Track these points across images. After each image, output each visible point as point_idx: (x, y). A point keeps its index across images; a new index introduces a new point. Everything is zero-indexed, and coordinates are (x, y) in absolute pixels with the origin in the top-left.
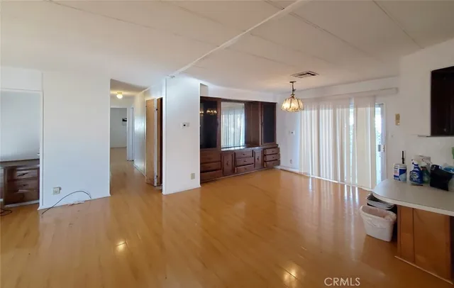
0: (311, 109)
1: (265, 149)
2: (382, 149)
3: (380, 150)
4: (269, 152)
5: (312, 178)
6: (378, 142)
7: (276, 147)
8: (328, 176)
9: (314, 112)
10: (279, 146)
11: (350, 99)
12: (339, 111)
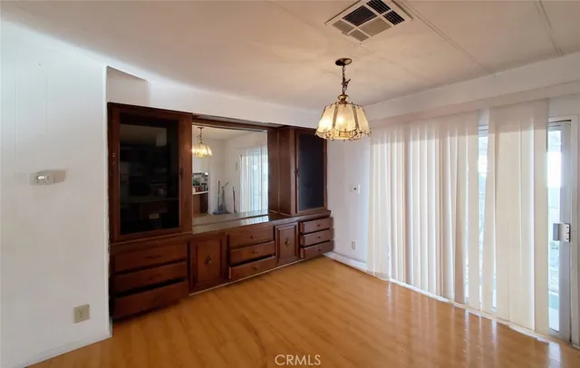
0: (392, 141)
1: (302, 222)
2: (565, 235)
3: (558, 237)
4: (309, 227)
5: (394, 284)
6: (554, 216)
7: (327, 216)
8: (426, 284)
9: (398, 147)
10: (332, 215)
11: (479, 112)
12: (452, 141)
